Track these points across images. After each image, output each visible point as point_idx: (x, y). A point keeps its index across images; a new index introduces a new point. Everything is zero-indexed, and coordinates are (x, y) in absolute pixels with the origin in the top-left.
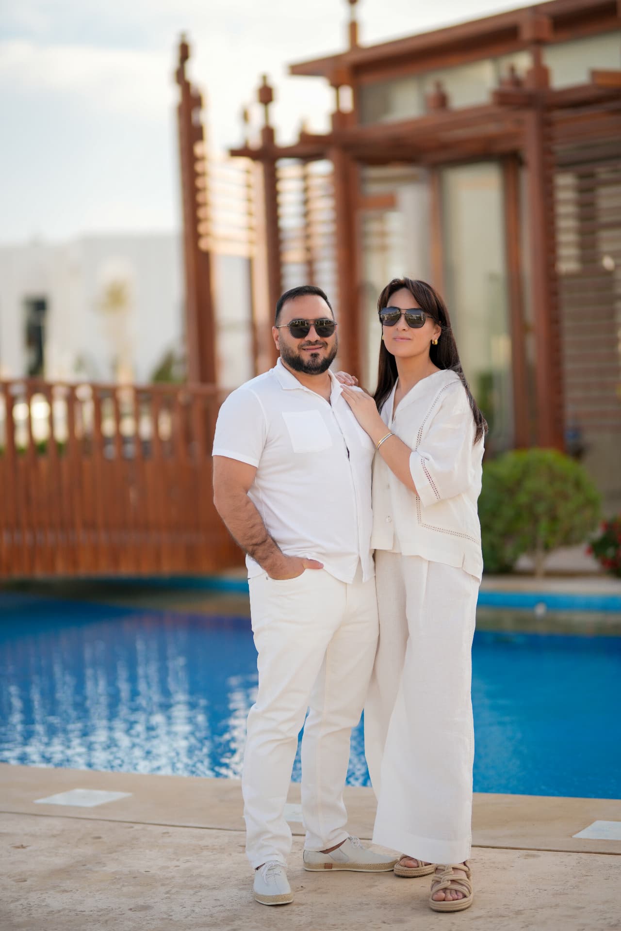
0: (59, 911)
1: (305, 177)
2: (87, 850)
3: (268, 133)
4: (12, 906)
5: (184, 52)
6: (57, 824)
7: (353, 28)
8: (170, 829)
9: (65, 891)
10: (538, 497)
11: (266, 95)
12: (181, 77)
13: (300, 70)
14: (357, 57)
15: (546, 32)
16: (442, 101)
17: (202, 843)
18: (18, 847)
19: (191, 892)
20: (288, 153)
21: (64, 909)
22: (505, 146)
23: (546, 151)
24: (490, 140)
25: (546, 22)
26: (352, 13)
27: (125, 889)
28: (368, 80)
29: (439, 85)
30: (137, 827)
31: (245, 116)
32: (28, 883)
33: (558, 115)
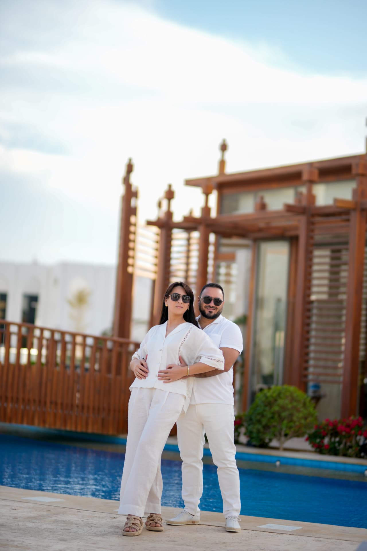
0: (31, 527)
1: (189, 239)
2: (45, 513)
3: (169, 214)
4: (12, 524)
5: (130, 168)
6: (31, 505)
7: (222, 164)
8: (81, 511)
9: (34, 522)
10: (283, 408)
11: (170, 195)
12: (126, 181)
13: (190, 183)
14: (222, 179)
15: (315, 177)
16: (263, 206)
17: (94, 515)
18: (14, 510)
19: (87, 527)
20: (179, 226)
21: (33, 527)
22: (292, 233)
23: (310, 237)
24: (285, 229)
25: (316, 172)
26: (223, 156)
27: (59, 524)
28: (226, 192)
29: (262, 198)
30: (66, 509)
31: (160, 205)
32: (18, 519)
33: (318, 219)
